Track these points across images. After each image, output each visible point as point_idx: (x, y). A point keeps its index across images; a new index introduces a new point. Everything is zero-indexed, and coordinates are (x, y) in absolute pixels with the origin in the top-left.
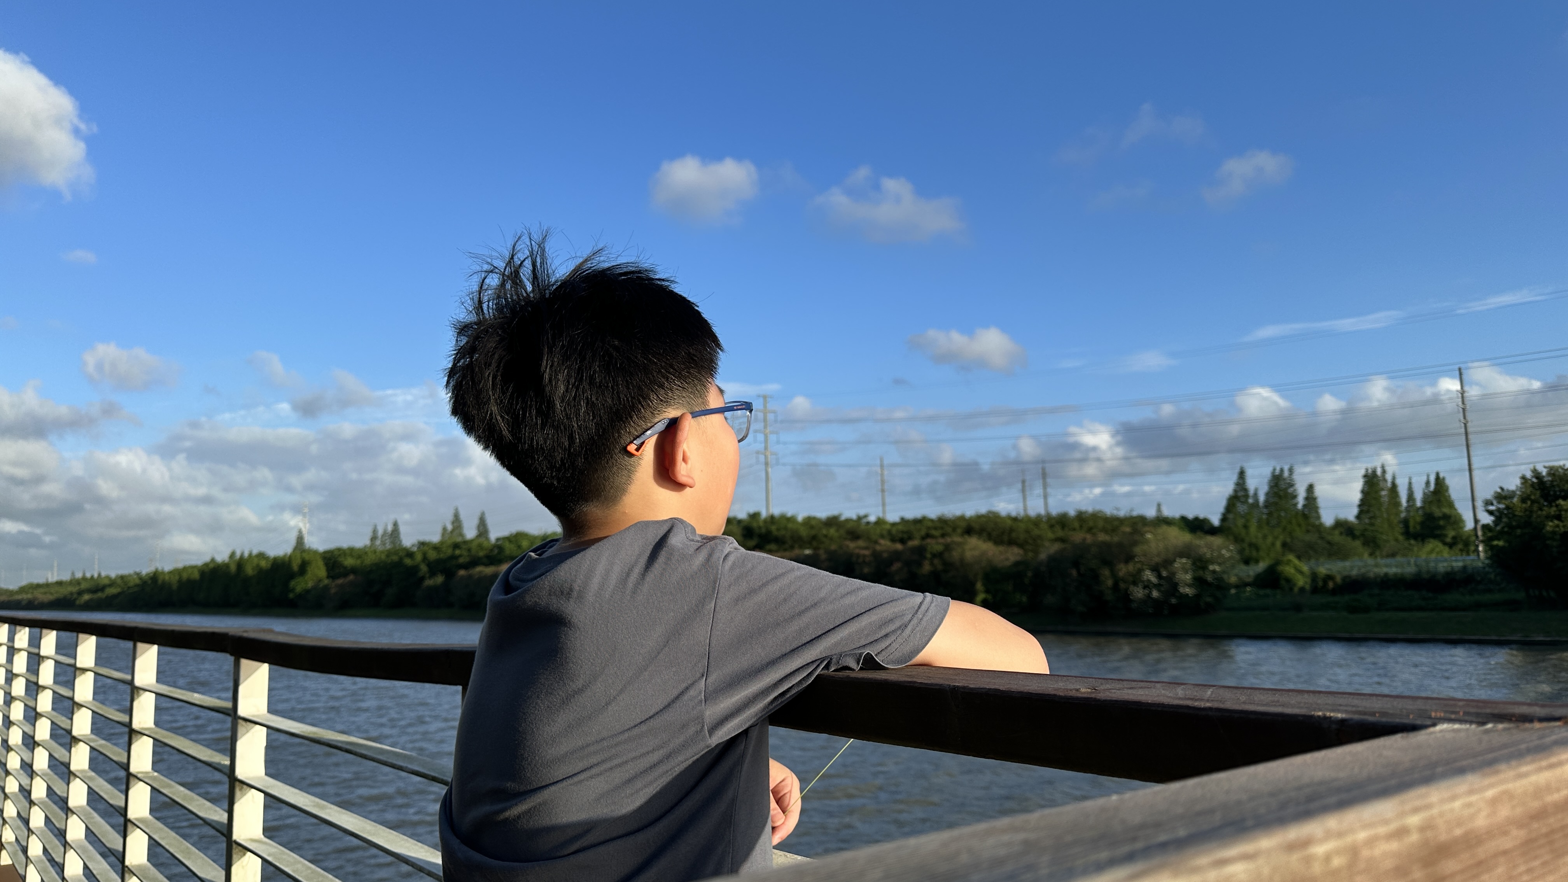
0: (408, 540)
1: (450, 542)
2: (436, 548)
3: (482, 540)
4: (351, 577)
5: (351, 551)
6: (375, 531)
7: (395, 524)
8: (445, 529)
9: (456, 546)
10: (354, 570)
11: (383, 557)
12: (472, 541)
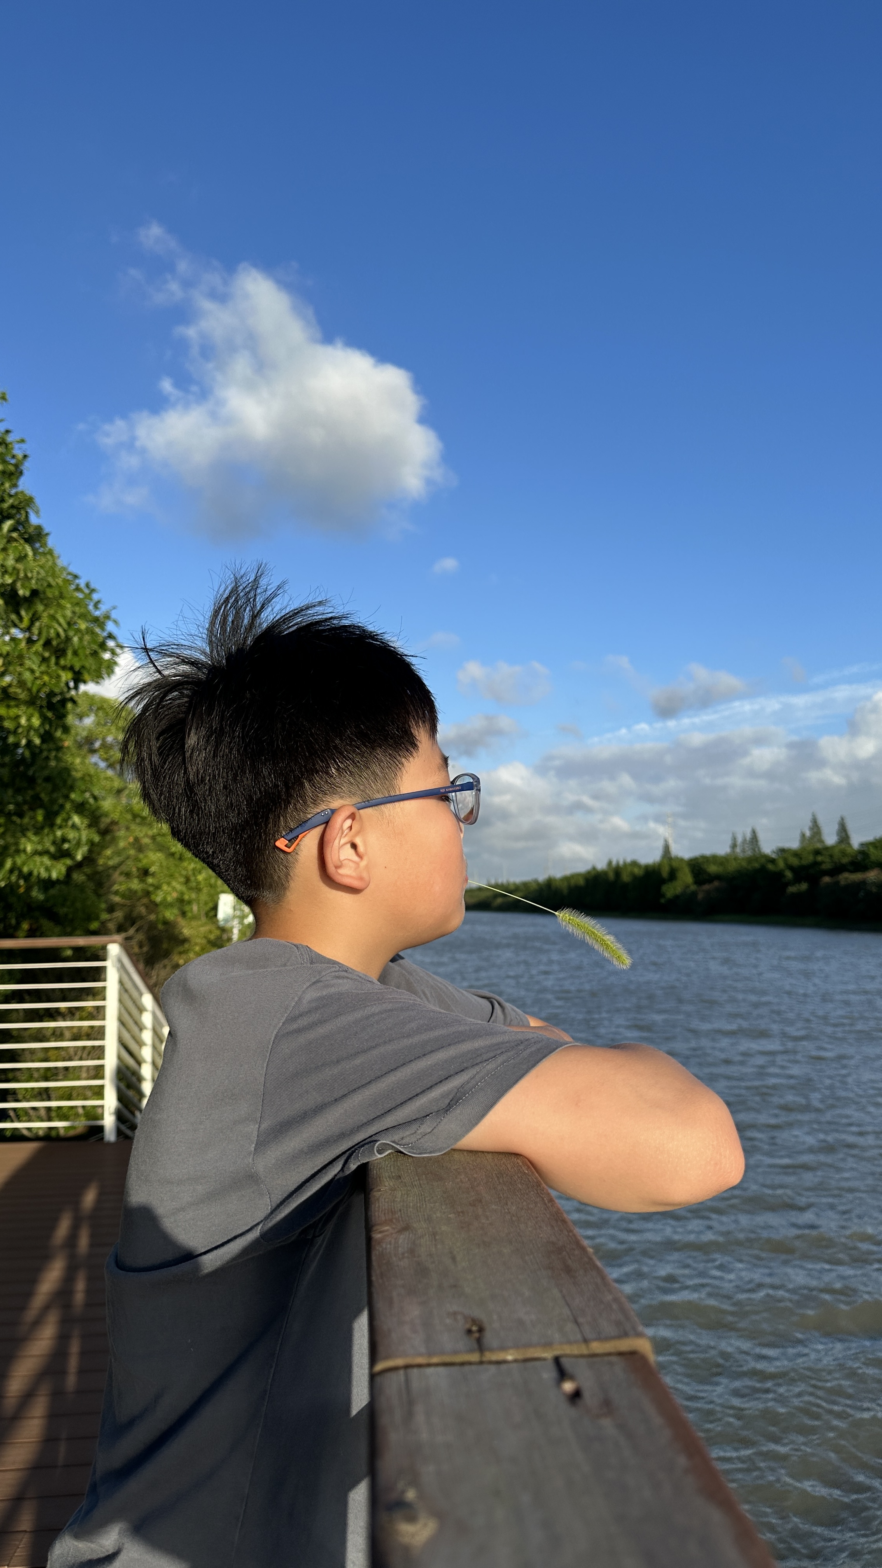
0: (768, 847)
1: (811, 848)
2: (796, 854)
3: (843, 846)
4: (716, 883)
5: (714, 859)
6: (734, 839)
7: (754, 832)
8: (803, 835)
9: (817, 852)
10: (718, 877)
11: (744, 864)
12: (833, 847)
